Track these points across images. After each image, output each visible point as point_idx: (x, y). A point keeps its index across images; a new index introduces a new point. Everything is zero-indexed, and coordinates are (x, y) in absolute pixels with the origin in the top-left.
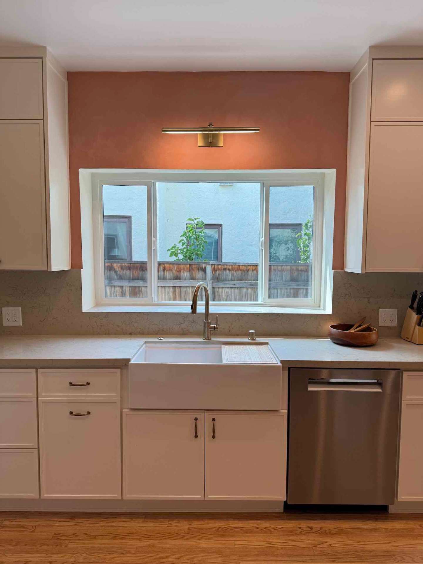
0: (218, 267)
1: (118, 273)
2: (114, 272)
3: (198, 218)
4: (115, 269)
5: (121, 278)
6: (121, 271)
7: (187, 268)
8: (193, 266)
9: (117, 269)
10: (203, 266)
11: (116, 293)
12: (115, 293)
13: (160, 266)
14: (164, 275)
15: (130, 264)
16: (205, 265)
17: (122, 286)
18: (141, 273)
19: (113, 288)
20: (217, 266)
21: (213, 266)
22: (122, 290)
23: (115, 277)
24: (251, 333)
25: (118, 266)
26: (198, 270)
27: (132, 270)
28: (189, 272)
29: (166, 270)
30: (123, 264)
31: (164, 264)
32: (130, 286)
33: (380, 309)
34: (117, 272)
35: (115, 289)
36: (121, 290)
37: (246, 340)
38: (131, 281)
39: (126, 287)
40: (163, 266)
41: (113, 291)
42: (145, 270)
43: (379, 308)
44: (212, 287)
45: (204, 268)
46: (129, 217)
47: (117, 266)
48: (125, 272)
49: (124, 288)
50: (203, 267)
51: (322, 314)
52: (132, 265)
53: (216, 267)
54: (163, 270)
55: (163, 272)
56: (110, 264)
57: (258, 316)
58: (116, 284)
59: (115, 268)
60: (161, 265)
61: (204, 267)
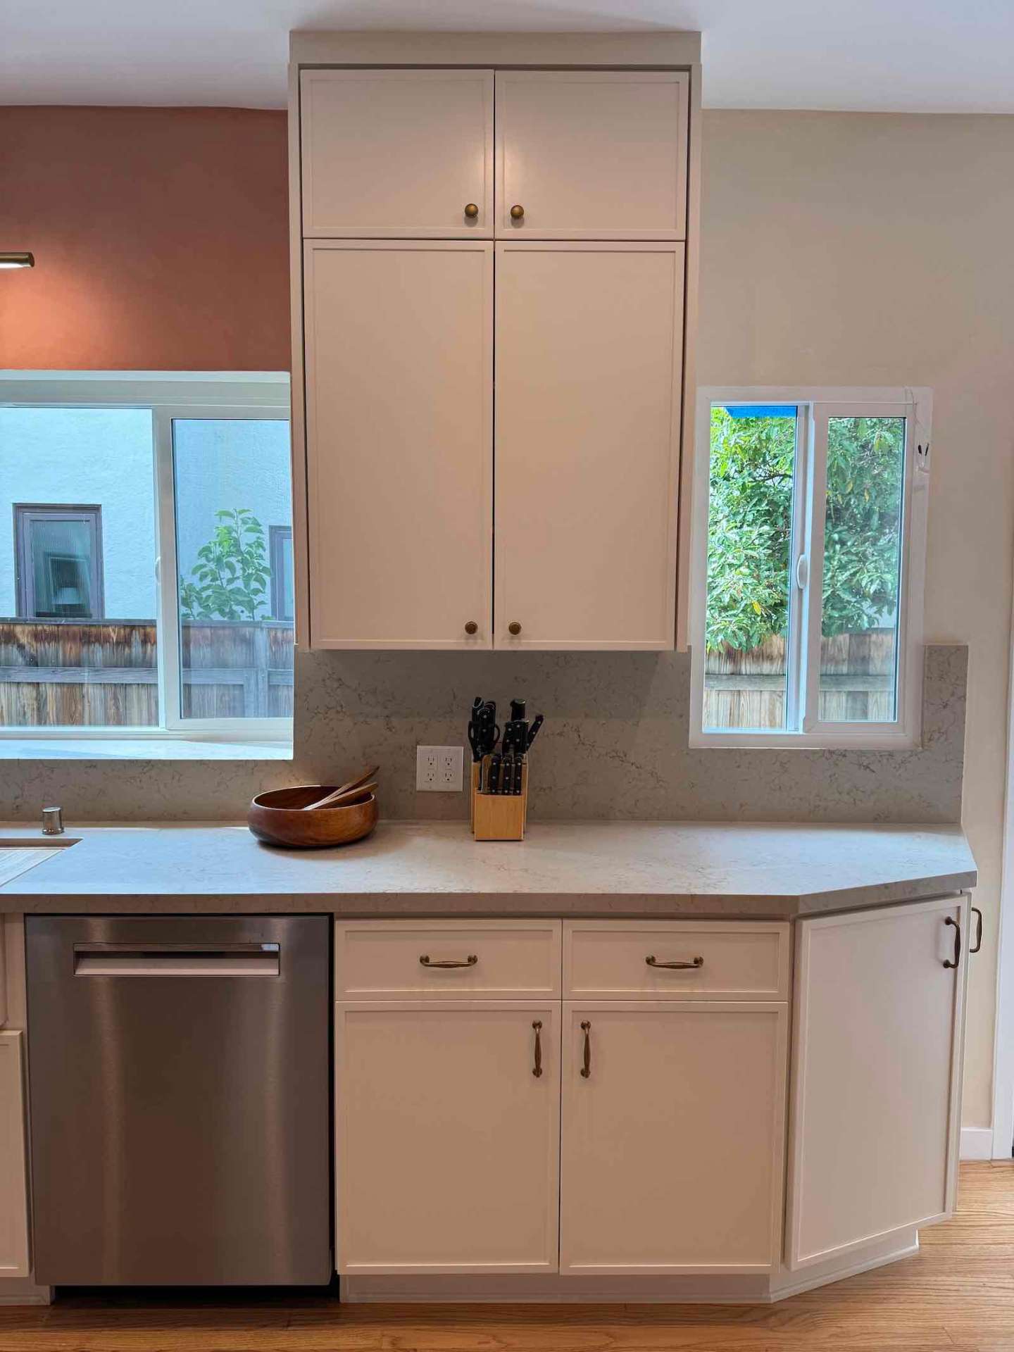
0: (285, 634)
1: (27, 648)
2: (16, 646)
3: (244, 511)
4: (18, 640)
5: (34, 662)
6: (34, 643)
7: (205, 637)
8: (221, 632)
9: (24, 640)
10: (247, 631)
11: (22, 702)
12: (20, 702)
13: (134, 631)
14: (145, 653)
15: (56, 628)
16: (251, 629)
17: (38, 683)
18: (85, 649)
19: (14, 689)
20: (283, 633)
21: (273, 633)
22: (38, 693)
23: (20, 659)
24: (46, 814)
25: (26, 631)
26: (235, 641)
27: (61, 643)
28: (209, 649)
29: (150, 642)
30: (40, 628)
31: (144, 627)
32: (56, 683)
33: (418, 747)
34: (24, 648)
35: (19, 692)
36: (34, 694)
37: (37, 833)
38: (59, 669)
39: (48, 685)
40: (142, 631)
41: (14, 697)
42: (94, 643)
43: (418, 743)
44: (269, 686)
45: (248, 636)
46: (96, 509)
47: (23, 631)
48: (43, 648)
49: (42, 688)
50: (245, 633)
51: (267, 762)
52: (61, 628)
53: (279, 634)
54: (142, 641)
55: (142, 647)
56: (5, 628)
57: (95, 767)
58: (20, 678)
59: (20, 636)
60: (137, 628)
61: (250, 636)
